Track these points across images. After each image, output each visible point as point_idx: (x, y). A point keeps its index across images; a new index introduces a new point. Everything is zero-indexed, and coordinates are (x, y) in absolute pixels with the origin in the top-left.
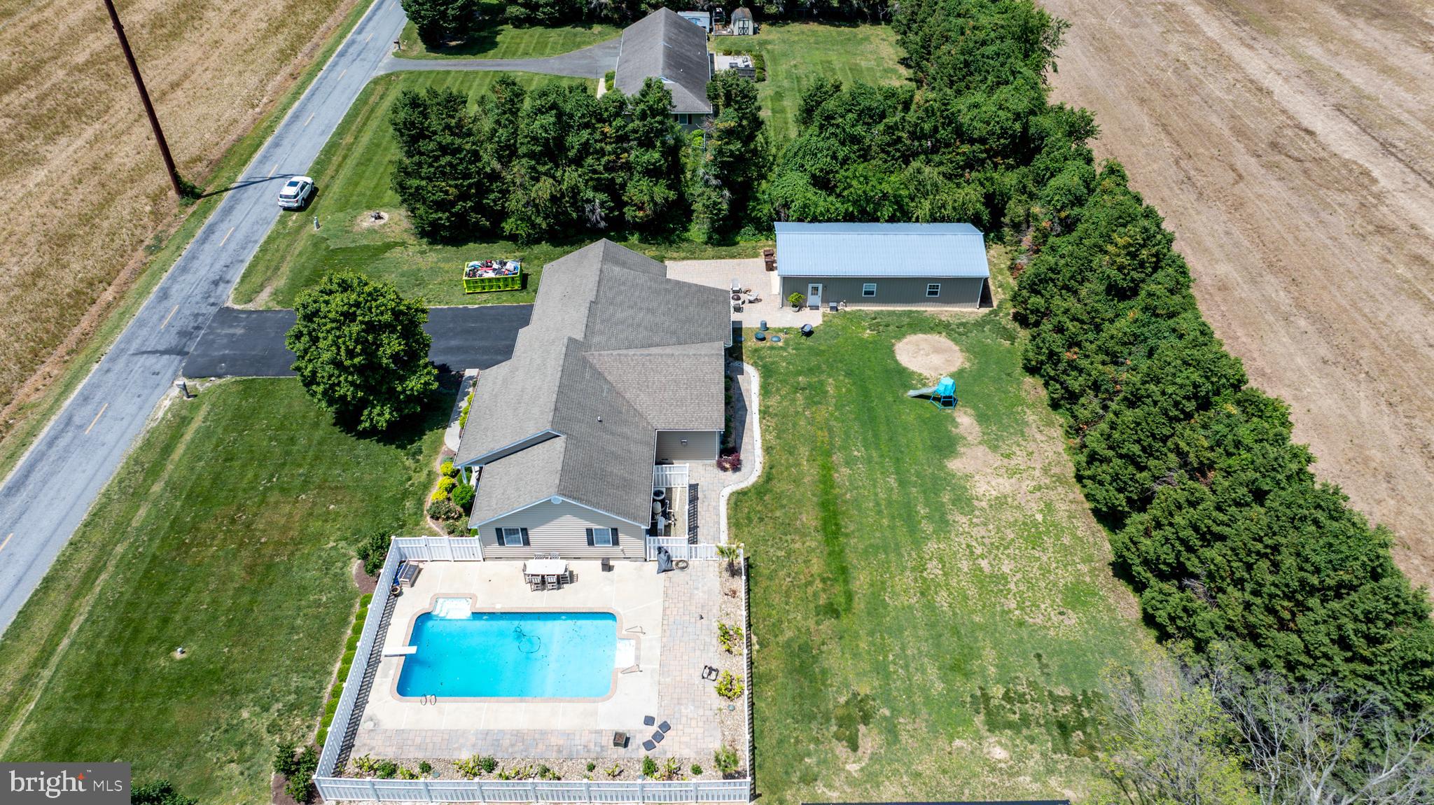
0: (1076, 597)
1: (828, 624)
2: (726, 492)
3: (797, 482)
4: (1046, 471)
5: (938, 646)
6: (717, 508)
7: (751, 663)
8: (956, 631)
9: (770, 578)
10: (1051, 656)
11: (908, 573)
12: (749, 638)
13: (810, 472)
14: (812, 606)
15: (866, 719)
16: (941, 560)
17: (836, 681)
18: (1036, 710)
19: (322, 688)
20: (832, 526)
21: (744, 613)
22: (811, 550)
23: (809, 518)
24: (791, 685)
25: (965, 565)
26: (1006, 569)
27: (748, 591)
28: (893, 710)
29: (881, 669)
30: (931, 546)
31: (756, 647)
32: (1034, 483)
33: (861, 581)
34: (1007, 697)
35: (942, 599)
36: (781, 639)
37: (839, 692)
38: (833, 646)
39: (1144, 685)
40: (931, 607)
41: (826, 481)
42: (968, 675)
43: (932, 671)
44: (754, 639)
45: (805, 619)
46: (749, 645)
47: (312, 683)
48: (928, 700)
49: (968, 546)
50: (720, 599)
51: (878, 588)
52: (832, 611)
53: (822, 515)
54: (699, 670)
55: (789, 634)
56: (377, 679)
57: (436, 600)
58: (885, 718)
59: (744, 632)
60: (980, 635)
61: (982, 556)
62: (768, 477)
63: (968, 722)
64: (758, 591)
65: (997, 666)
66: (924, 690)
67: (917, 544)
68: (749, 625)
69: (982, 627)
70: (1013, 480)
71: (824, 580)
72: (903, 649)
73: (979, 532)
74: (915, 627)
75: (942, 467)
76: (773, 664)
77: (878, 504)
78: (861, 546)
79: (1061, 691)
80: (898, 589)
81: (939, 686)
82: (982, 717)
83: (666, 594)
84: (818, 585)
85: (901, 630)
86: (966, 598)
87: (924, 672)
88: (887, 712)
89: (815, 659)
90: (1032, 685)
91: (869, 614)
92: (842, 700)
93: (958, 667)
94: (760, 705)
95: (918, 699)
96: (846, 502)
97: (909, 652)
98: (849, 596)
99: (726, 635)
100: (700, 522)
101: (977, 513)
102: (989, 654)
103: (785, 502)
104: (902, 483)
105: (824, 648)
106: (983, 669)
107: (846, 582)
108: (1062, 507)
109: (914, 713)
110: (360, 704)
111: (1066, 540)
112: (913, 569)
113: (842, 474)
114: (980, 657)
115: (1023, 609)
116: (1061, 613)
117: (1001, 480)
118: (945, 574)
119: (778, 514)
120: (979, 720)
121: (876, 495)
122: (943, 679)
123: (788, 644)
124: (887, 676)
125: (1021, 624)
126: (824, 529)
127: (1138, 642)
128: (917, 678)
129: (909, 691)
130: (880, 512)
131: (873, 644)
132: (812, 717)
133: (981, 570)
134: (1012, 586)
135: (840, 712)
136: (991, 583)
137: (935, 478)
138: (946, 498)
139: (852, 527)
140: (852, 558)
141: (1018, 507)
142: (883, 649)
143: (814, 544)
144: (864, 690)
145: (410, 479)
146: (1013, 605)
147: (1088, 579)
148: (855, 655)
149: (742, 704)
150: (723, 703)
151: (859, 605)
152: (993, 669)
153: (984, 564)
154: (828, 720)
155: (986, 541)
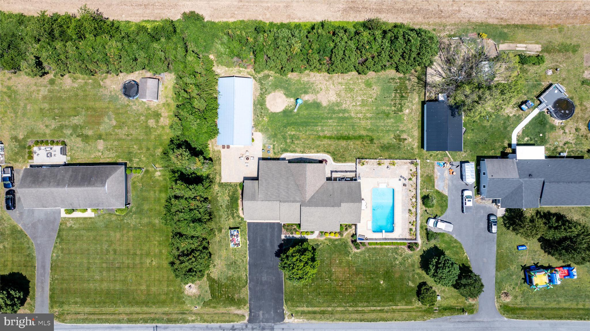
0: (369, 85)
1: (375, 141)
2: (334, 163)
3: (330, 145)
4: (327, 81)
5: (381, 118)
6: (339, 166)
7: (386, 159)
8: (378, 114)
9: (362, 153)
10: (385, 95)
11: (361, 122)
12: (379, 159)
13: (326, 142)
14: (370, 145)
15: (399, 136)
16: (357, 113)
17: (390, 142)
18: (398, 101)
19: (392, 248)
20: (347, 138)
21: (372, 160)
22: (354, 144)
23: (343, 143)
24: (392, 151)
25: (359, 108)
26: (360, 99)
27: (366, 159)
28: (397, 130)
29: (388, 131)
30: (353, 115)
31: (382, 158)
32: (332, 85)
33: (363, 133)
34: (395, 107)
35: (369, 115)
36: (379, 152)
37: (393, 141)
38: (382, 141)
39: (393, 77)
40: (371, 118)
41: (330, 138)
42: (389, 113)
43: (388, 121)
44: (379, 158)
45: (374, 146)
46: (381, 159)
47: (391, 251)
48: (395, 123)
49: (353, 106)
50: (368, 165)
51: (365, 129)
52: (372, 140)
53: (342, 140)
54: (388, 170)
55: (378, 150)
56: (390, 237)
57: (368, 229)
58: (399, 132)
59: (378, 160)
60: (379, 109)
61: (356, 103)
62: (328, 152)
63: (400, 116)
64: (366, 157)
65: (387, 107)
66: (393, 123)
67: (352, 118)
68: (376, 159)
69: (377, 108)
70: (330, 90)
71: (363, 141)
72: (382, 126)
73: (348, 103)
74: (377, 122)
75: (325, 107)
76: (386, 154)
77: (338, 126)
78: (352, 132)
79: (393, 95)
80: (366, 125)
81: (392, 120)
82: (399, 113)
83: (367, 177)
84: (364, 143)
85: (377, 126)
86: (368, 110)
87: (388, 123)
88: (398, 132)
89: (385, 145)
90: (392, 100)
91: (373, 132)
92: (395, 140)
93: (387, 115)
94: (396, 157)
95: (395, 125)
96: (337, 134)
97: (383, 125)
98: (367, 136)
99: (379, 164)
100: (344, 170)
101: (342, 102)
102: (384, 108)
103: (337, 149)
104: (331, 118)
105: (382, 143)
106: (388, 110)
107: (363, 136)
108: (340, 80)
109: (398, 126)
110: (396, 239)
111: (351, 82)
112: (360, 120)
113: (327, 133)
114: (385, 110)
115: (371, 98)
116: (373, 89)
117: (330, 93)
118: (361, 113)
119: (341, 151)
120: (400, 113)
121: (335, 126)
122: (390, 119)
123: (381, 151)
124: (389, 130)
125: (376, 99)
126: (347, 140)
127: (381, 75)
128: (390, 124)
129: (393, 127)
130: (341, 126)
131: (381, 132)
132: (399, 147)
133: (360, 105)
134: (365, 99)
135: (398, 141)
136: (364, 103)
137: (329, 110)
138: (336, 108)
139: (346, 133)
140: (356, 134)
141: (340, 91)
142: (382, 130)
143: (352, 143)
144: (392, 136)
145: (328, 245)
146: (371, 99)
147: (363, 81)
148: (384, 136)
149: (395, 161)
150: (396, 165)
151: (370, 134)
152: (388, 108)
153: (358, 104)
154: (399, 144)
155: (351, 101)
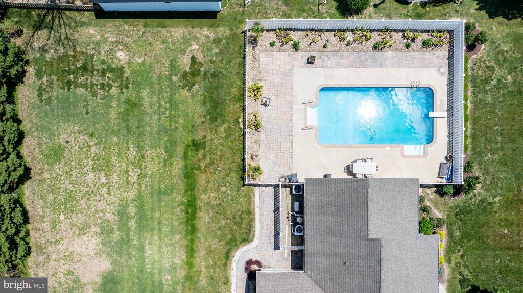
0: (56, 154)
1: (198, 137)
2: (256, 242)
3: (210, 251)
4: (48, 258)
5: (140, 121)
6: (262, 228)
7: (244, 110)
8: (128, 129)
9: (230, 169)
10: (81, 113)
11: (149, 172)
12: (244, 126)
13: (200, 262)
14: (208, 149)
15: (185, 75)
16: (128, 183)
17: (199, 98)
18: (97, 79)
19: (473, 93)
20: (191, 209)
21: (247, 143)
22: (205, 191)
23: (204, 218)
24: (223, 94)
25: (115, 178)
26: (91, 175)
27: (244, 160)
28: (171, 80)
29: (173, 104)
30: (132, 194)
31: (240, 120)
32: (58, 247)
33: (177, 166)
34: (110, 86)
35: (132, 153)
36: (226, 125)
37: (198, 91)
38: (198, 120)
39: (36, 93)
40: (140, 148)
41: (191, 251)
42: (128, 101)
43: (146, 104)
44: (241, 126)
45: (212, 140)
46: (244, 121)
47: (480, 96)
48: (151, 85)
49: (109, 194)
50: (261, 154)
51: (167, 162)
52: (196, 145)
53: (195, 222)
54: (272, 104)
55: (222, 129)
56: (445, 99)
58: (176, 75)
59: (247, 130)
60: (116, 128)
61: (103, 185)
62: (228, 256)
63: (133, 73)
64: (238, 160)
65: (111, 107)
66: (152, 92)
67: (140, 197)
68: (244, 135)
69: (114, 133)
70: (71, 250)
71: (199, 168)
72: (160, 118)
73: (101, 205)
74: (151, 133)
75: (114, 263)
76: (232, 107)
77: (160, 230)
78: (174, 194)
79: (81, 91)
80: (157, 161)
81: (144, 94)
82: (125, 75)
83: (291, 158)
84: (202, 165)
85: (159, 132)
86: (119, 154)
87: (151, 103)
88: (174, 78)
89: (209, 113)
90: (94, 94)
91: (176, 143)
92: (196, 86)
93: (132, 105)
94: (240, 83)
95: (157, 86)
96: (180, 233)
97: (157, 116)
98: (185, 157)
99: (257, 127)
100: (272, 215)
101: (99, 221)
102: (113, 114)
103: (218, 233)
104: (141, 249)
105: (203, 119)
106: (119, 105)
107: (186, 167)
108: (46, 226)
109: (160, 78)
110: (451, 83)
111: (51, 197)
112: (145, 175)
113: (180, 257)
114: (120, 113)
115: (89, 146)
116: (67, 142)
117: (79, 250)
118: (127, 172)
119: (223, 222)
120: (127, 73)
121: (160, 239)
122: (140, 99)
123: (223, 122)
124: (170, 100)
125: (92, 135)
126: (195, 209)
127: (31, 121)
128: (155, 100)
129: (161, 91)
130: (159, 223)
131: (176, 122)
132: (214, 75)
133: (106, 175)
134: (91, 163)
135: (198, 79)
136: (103, 166)
137: (120, 253)
138: (116, 235)
139: (178, 210)
140: (181, 185)
141: (73, 225)
142: (171, 118)
143: (203, 196)
144: (184, 92)
145: (462, 256)
146: (93, 148)
147: (46, 167)
148: (186, 115)
149: (249, 84)
150: (260, 84)
151: (180, 149)
152: (114, 105)
153: (103, 180)
154: (205, 74)
155: (98, 198)
